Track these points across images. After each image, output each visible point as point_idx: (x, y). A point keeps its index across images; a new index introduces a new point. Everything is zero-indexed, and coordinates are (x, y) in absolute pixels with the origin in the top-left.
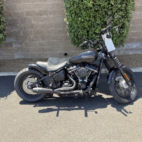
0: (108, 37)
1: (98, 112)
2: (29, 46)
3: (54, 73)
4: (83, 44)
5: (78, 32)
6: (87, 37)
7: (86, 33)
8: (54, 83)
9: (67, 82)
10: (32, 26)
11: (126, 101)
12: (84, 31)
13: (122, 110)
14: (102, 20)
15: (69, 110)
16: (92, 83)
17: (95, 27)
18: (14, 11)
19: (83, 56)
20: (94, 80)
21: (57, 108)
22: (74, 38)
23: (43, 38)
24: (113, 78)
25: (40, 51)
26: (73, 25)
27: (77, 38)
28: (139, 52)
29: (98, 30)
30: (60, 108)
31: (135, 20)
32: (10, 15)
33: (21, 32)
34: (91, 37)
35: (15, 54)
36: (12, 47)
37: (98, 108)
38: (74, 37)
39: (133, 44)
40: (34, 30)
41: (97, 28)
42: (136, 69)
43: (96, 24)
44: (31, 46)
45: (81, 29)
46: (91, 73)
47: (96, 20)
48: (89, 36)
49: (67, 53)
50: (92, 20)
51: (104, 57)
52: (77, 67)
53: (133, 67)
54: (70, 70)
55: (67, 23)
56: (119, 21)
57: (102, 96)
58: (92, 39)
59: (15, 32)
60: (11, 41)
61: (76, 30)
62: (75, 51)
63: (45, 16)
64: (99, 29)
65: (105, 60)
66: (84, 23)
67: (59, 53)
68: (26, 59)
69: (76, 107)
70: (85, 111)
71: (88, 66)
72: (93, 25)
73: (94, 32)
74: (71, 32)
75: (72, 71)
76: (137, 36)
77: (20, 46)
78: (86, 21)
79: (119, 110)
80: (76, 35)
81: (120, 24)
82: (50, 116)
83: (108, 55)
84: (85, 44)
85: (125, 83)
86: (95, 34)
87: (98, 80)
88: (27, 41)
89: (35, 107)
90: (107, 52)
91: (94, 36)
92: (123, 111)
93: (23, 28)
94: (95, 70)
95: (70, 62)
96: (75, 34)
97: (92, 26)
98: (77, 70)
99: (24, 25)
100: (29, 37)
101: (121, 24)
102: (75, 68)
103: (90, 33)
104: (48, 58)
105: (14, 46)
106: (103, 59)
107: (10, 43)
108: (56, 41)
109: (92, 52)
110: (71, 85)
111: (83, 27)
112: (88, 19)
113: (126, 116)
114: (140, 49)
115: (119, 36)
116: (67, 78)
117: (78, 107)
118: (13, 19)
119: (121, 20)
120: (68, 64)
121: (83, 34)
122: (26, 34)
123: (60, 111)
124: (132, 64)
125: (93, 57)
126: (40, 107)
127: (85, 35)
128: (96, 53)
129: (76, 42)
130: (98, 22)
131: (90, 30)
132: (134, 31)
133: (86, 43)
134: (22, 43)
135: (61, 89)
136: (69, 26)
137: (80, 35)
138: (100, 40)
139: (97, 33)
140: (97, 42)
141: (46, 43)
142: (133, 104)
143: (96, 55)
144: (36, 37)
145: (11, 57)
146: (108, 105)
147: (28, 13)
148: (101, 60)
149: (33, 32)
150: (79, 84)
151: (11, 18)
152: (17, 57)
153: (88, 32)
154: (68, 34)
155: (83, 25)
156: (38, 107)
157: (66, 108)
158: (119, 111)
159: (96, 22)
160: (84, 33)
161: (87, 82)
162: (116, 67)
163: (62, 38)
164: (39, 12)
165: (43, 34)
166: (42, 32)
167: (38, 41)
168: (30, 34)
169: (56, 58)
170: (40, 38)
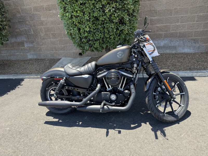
7: (78, 31)
10: (42, 23)
18: (22, 7)
23: (54, 36)
25: (53, 50)
28: (168, 51)
31: (161, 10)
32: (19, 12)
33: (31, 30)
35: (28, 54)
36: (24, 47)
40: (44, 27)
44: (42, 45)
49: (81, 53)
56: (114, 16)
59: (25, 30)
60: (22, 40)
63: (54, 11)
67: (73, 52)
68: (39, 59)
76: (165, 31)
77: (31, 45)
88: (38, 39)
93: (33, 25)
99: (33, 22)
100: (40, 36)
104: (61, 58)
105: (26, 45)
107: (21, 42)
114: (170, 47)
118: (22, 16)
122: (37, 33)
132: (160, 24)
134: (34, 42)
141: (58, 42)
144: (47, 35)
145: (24, 57)
147: (36, 9)
149: (43, 29)
151: (19, 15)
152: (30, 57)
164: (47, 7)
165: (54, 32)
166: (53, 29)
167: (49, 39)
168: (41, 32)
169: (70, 58)
170: (51, 36)
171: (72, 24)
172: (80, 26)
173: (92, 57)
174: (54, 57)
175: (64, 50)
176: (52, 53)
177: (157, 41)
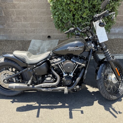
0: (101, 25)
1: (84, 112)
2: (12, 28)
3: (35, 66)
4: (69, 31)
5: (63, 15)
6: (72, 21)
7: (72, 17)
8: (34, 78)
9: (50, 77)
10: (14, 6)
11: (115, 97)
12: (70, 14)
13: (110, 108)
14: (90, 2)
15: (52, 108)
16: (78, 79)
17: (82, 11)
19: (69, 48)
20: (81, 75)
21: (37, 105)
22: (58, 22)
23: (25, 19)
24: (102, 74)
25: (23, 33)
26: (58, 7)
27: (61, 22)
29: (85, 14)
30: (41, 105)
33: (2, 12)
34: (77, 21)
37: (84, 106)
38: (58, 20)
39: (116, 29)
40: (16, 10)
41: (84, 12)
42: (120, 56)
43: (84, 7)
45: (66, 12)
46: (78, 67)
47: (84, 3)
48: (75, 20)
49: (50, 36)
50: (80, 2)
51: (93, 49)
52: (61, 60)
53: (116, 53)
54: (54, 63)
55: (51, 4)
56: (108, 5)
57: (88, 88)
58: (78, 23)
61: (60, 13)
62: (58, 33)
64: (87, 13)
65: (94, 51)
66: (69, 5)
67: (43, 35)
68: (9, 41)
69: (60, 104)
70: (69, 110)
71: (75, 59)
72: (80, 8)
73: (81, 16)
74: (55, 14)
75: (56, 64)
76: (121, 21)
77: (1, 27)
78: (72, 2)
79: (107, 109)
80: (61, 19)
81: (109, 8)
82: (29, 117)
83: (98, 46)
84: (71, 31)
85: (115, 78)
86: (81, 19)
87: (85, 75)
88: (8, 22)
89: (13, 102)
90: (97, 42)
91: (80, 20)
92: (111, 110)
93: (4, 8)
94: (82, 63)
95: (53, 53)
96: (59, 17)
97: (78, 9)
98: (61, 63)
99: (5, 4)
100: (11, 18)
101: (111, 8)
102: (59, 61)
103: (77, 16)
104: (31, 40)
106: (93, 50)
108: (39, 22)
109: (81, 42)
110: (55, 79)
111: (69, 9)
112: (75, 1)
113: (116, 117)
114: (122, 34)
115: (107, 22)
116: (49, 72)
117: (61, 104)
119: (111, 3)
120: (51, 55)
121: (69, 18)
122: (8, 15)
123: (41, 109)
124: (115, 50)
125: (82, 49)
126: (18, 103)
127: (71, 19)
128: (85, 44)
129: (60, 26)
130: (86, 4)
131: (77, 14)
133: (73, 30)
134: (4, 24)
135: (42, 85)
136: (53, 8)
137: (65, 19)
138: (90, 28)
139: (84, 17)
140: (87, 30)
141: (29, 25)
142: (122, 100)
143: (85, 46)
144: (19, 18)
146: (95, 102)
148: (90, 52)
149: (15, 12)
150: (63, 79)
153: (74, 15)
154: (52, 17)
155: (69, 8)
156: (16, 103)
157: (48, 105)
158: (107, 111)
159: (84, 4)
160: (69, 16)
161: (73, 76)
162: (106, 60)
163: (45, 19)
165: (25, 15)
166: (25, 13)
167: (20, 22)
168: (12, 15)
169: (39, 41)
170: (22, 19)
171: (68, 10)
172: (75, 12)
173: (59, 40)
174: (24, 39)
175: (34, 33)
176: (22, 35)
177: (114, 28)
